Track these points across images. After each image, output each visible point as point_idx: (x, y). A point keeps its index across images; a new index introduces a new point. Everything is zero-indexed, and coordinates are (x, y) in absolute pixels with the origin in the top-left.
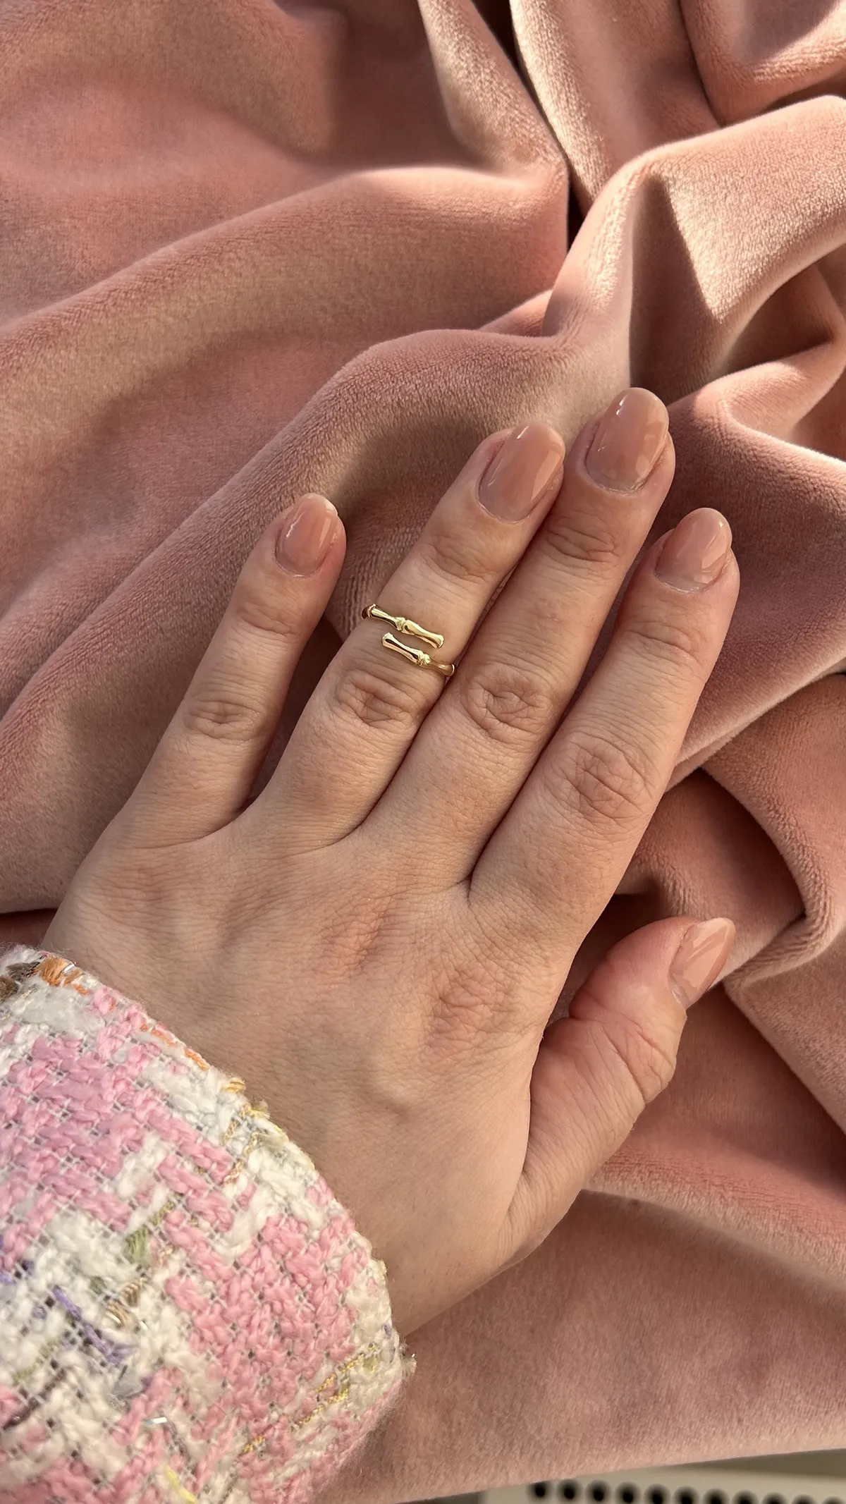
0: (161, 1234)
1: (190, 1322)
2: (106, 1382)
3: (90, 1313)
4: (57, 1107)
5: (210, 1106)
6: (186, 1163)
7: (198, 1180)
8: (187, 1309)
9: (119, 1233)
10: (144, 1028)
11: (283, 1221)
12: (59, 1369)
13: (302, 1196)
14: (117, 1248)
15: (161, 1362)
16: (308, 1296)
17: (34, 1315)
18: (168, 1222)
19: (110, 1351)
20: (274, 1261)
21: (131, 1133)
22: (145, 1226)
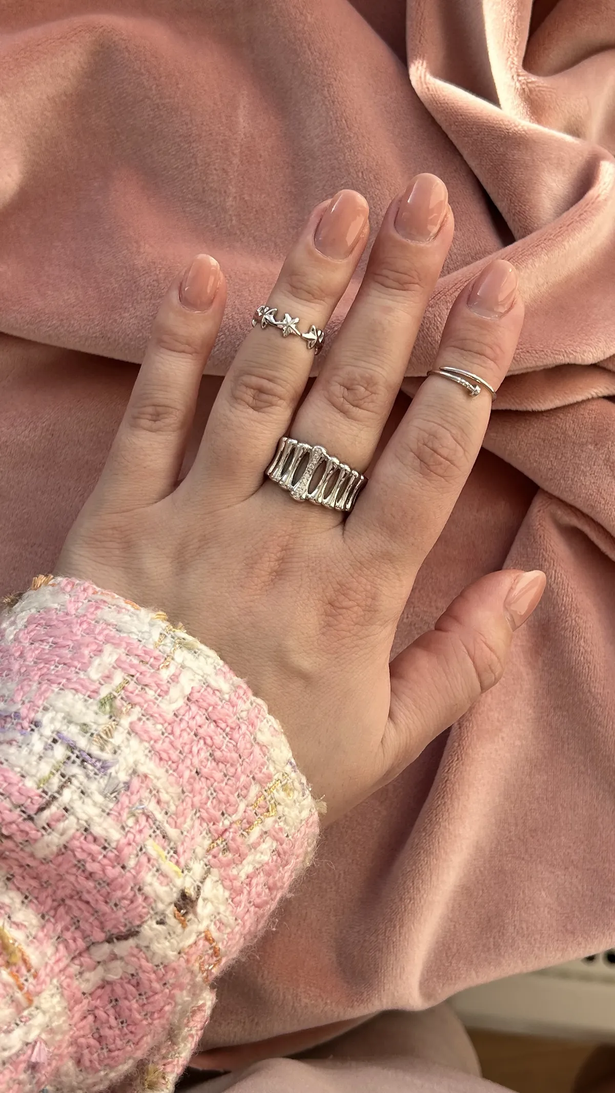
0: (122, 698)
1: (150, 748)
2: (99, 782)
3: (82, 742)
4: (45, 644)
5: (146, 628)
6: (133, 659)
7: (143, 668)
8: (147, 739)
9: (94, 699)
10: (95, 593)
11: (203, 689)
12: (67, 778)
13: (213, 675)
14: (95, 708)
15: (135, 772)
16: (229, 737)
17: (45, 749)
18: (126, 691)
19: (99, 765)
20: (200, 713)
21: (94, 647)
22: (111, 694)
